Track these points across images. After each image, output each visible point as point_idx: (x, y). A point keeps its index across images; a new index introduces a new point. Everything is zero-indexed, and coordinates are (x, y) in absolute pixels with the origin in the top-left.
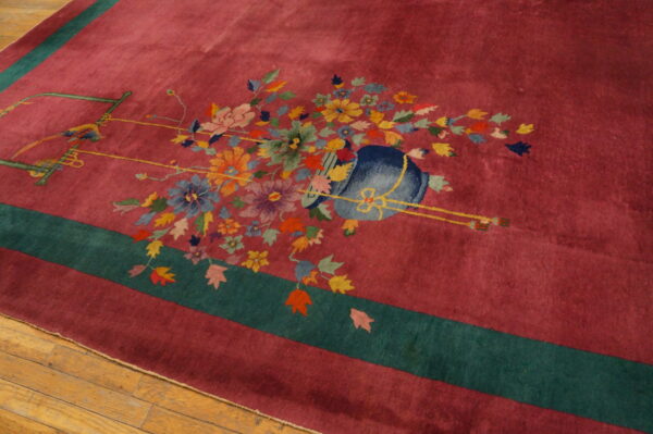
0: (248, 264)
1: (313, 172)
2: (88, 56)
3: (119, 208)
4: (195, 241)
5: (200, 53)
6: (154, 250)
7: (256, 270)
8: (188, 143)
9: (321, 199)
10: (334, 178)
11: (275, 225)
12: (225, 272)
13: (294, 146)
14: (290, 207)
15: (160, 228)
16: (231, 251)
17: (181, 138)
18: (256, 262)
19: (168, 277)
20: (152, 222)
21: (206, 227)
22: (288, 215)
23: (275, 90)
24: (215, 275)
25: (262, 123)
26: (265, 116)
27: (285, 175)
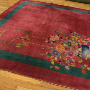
0: (72, 66)
1: (75, 49)
2: (17, 22)
3: (41, 54)
4: (60, 61)
5: (42, 24)
6: (53, 63)
7: (74, 67)
8: (49, 42)
9: (79, 54)
10: (79, 50)
11: (73, 58)
12: (69, 67)
13: (70, 44)
14: (74, 55)
15: (52, 59)
16: (68, 63)
17: (47, 41)
18: (73, 65)
19: (58, 68)
20: (50, 58)
21: (61, 59)
22: (75, 57)
23: (61, 33)
24: (67, 68)
25: (61, 39)
26: (61, 38)
27: (71, 49)
